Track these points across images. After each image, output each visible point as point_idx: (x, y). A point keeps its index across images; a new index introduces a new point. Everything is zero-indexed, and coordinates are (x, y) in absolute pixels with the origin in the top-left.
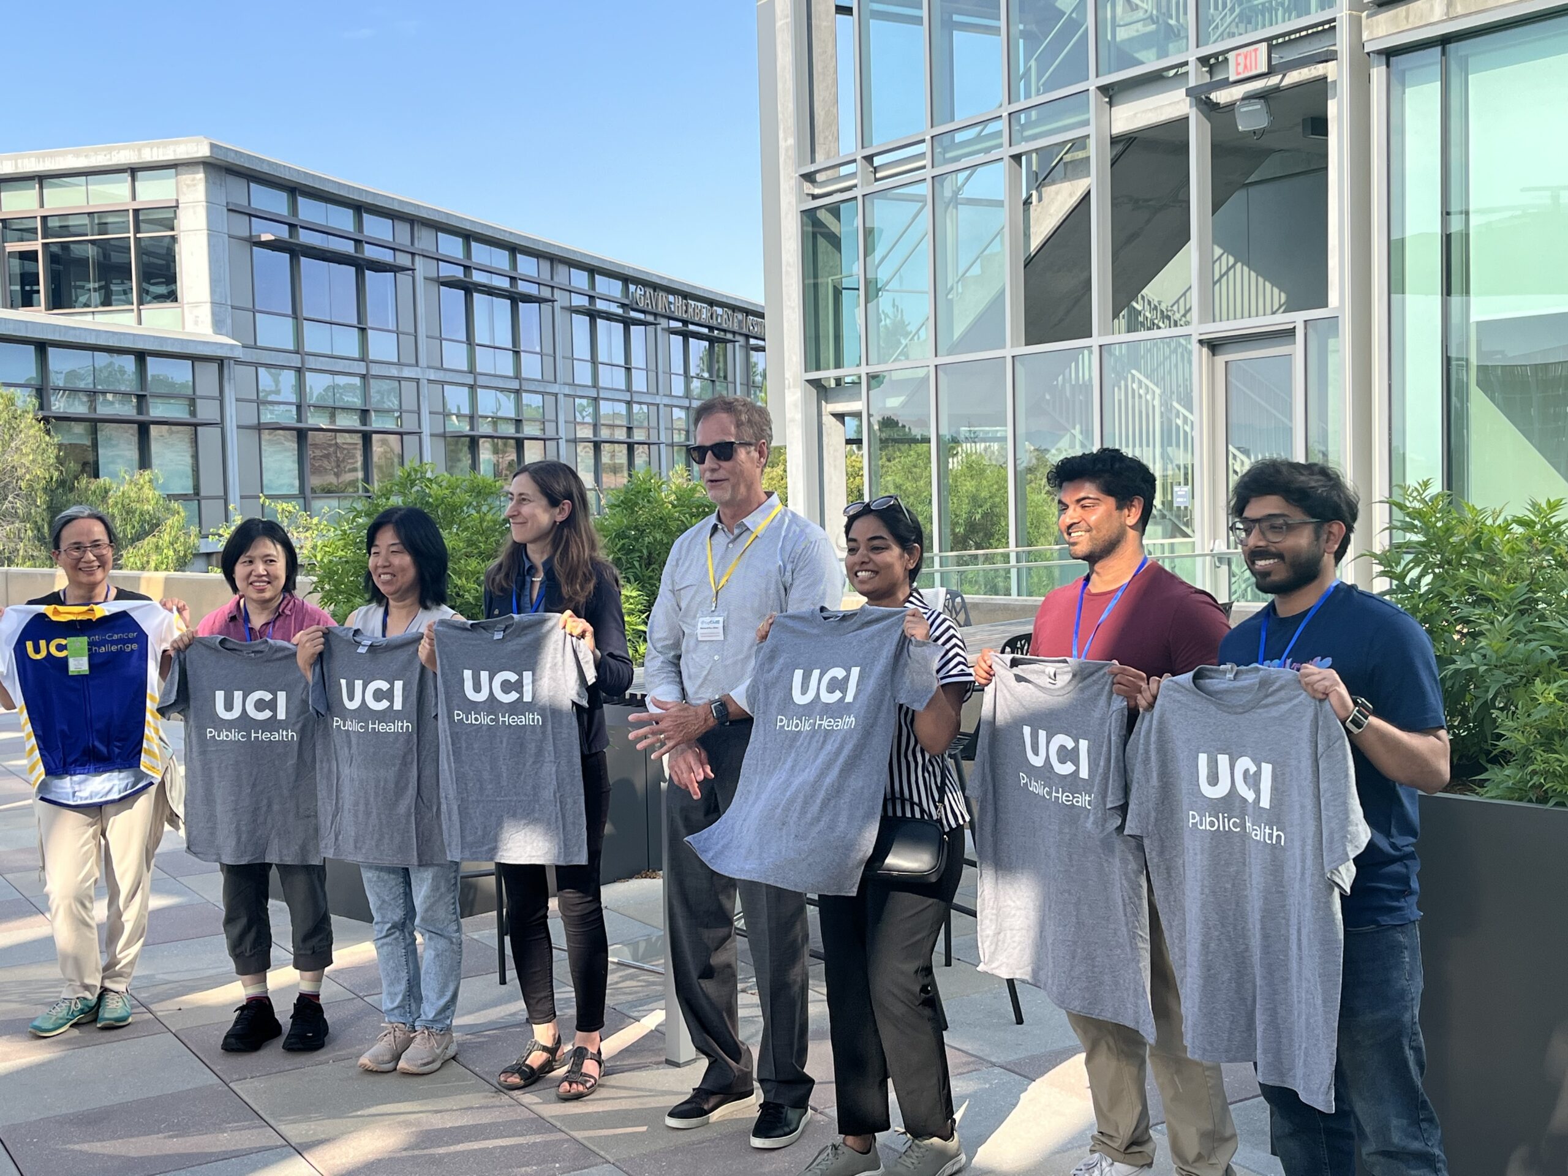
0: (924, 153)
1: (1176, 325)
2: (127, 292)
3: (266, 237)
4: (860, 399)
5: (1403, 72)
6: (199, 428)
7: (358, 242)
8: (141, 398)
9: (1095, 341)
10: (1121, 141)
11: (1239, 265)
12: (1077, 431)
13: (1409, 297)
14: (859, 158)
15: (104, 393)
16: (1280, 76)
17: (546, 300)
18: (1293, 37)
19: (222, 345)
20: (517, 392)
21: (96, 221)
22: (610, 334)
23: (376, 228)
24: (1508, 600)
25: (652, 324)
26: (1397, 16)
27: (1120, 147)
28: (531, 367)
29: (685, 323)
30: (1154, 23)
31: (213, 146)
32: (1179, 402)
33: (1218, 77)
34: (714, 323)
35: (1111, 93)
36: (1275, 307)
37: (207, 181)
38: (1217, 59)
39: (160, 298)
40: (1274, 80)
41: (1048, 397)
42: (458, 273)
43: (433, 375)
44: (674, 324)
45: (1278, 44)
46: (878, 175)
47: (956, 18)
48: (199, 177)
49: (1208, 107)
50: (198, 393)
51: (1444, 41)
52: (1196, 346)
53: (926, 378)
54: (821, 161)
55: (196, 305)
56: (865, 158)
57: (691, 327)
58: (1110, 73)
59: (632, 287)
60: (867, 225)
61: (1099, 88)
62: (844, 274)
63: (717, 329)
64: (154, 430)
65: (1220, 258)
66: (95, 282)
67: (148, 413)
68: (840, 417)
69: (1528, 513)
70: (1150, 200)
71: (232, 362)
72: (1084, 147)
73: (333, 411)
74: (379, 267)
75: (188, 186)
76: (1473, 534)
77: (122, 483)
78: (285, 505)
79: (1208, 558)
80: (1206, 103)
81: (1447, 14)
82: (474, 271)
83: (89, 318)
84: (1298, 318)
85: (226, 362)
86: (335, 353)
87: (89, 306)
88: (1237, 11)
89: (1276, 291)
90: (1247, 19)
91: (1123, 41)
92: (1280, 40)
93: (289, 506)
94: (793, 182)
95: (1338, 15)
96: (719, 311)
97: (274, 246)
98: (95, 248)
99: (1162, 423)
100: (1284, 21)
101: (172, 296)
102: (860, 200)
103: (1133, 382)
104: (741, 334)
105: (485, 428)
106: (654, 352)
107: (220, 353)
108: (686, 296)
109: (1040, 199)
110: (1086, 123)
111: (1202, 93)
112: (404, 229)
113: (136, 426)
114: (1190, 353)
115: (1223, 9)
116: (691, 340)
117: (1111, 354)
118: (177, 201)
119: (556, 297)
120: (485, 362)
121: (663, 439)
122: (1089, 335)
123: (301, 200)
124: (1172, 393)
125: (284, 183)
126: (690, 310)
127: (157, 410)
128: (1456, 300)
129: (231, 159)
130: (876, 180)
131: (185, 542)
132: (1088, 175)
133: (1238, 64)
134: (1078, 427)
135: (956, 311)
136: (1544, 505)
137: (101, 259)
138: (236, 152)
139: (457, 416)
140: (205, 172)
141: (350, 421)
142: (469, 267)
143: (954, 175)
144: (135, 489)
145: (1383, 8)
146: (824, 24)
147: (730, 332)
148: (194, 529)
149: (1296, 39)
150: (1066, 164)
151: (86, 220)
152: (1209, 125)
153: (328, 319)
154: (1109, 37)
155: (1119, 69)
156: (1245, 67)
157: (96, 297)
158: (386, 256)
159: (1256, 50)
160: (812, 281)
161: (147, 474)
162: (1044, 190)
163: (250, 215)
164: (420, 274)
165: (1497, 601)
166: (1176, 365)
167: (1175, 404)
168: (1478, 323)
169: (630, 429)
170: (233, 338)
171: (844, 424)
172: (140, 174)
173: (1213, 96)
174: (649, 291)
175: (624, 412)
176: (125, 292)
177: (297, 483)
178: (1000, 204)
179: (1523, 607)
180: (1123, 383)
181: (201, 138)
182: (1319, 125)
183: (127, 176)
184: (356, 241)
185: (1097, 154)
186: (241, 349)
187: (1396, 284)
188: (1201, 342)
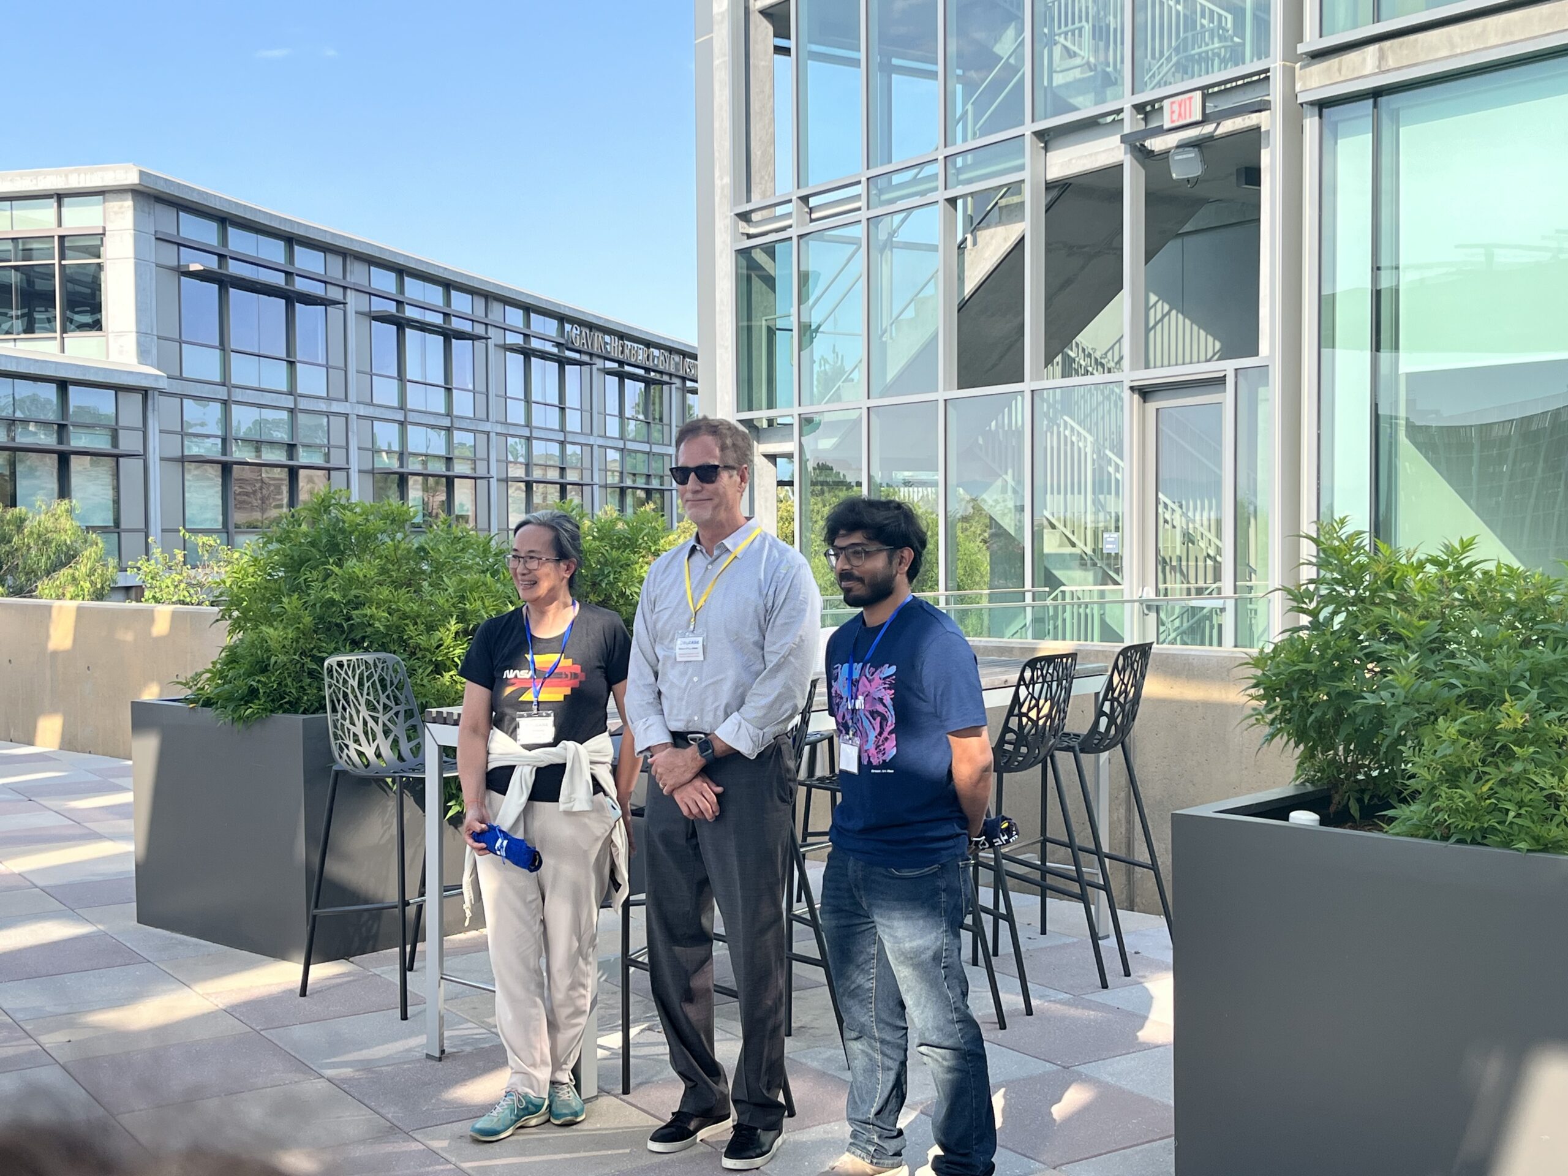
0: (860, 195)
1: (1109, 371)
2: (51, 320)
3: (195, 267)
4: (792, 440)
5: (1336, 124)
6: (121, 460)
7: (288, 274)
8: (62, 428)
9: (1026, 386)
10: (1055, 187)
11: (1174, 312)
12: (1009, 478)
13: (1338, 351)
14: (794, 198)
15: (25, 422)
16: (1214, 125)
17: (480, 338)
18: (1229, 86)
19: (147, 375)
20: (448, 429)
21: (20, 247)
22: (544, 373)
23: (307, 260)
24: (1419, 638)
25: (587, 364)
26: (1329, 68)
27: (1055, 193)
28: (463, 404)
29: (621, 363)
30: (1091, 70)
31: (141, 173)
32: (1111, 450)
33: (1154, 124)
34: (650, 364)
35: (1047, 138)
36: (1209, 355)
37: (135, 209)
38: (1153, 106)
39: (82, 327)
40: (1208, 129)
41: (981, 441)
42: (391, 308)
43: (363, 411)
44: (610, 365)
45: (1214, 93)
46: (814, 216)
47: (895, 61)
48: (128, 204)
49: (1143, 154)
50: (120, 424)
51: (1376, 94)
52: (1127, 393)
53: (859, 421)
54: (757, 201)
55: (121, 334)
56: (801, 198)
57: (627, 368)
58: (1046, 118)
59: (568, 327)
60: (802, 269)
61: (1035, 133)
62: (778, 314)
63: (654, 371)
64: (75, 462)
65: (1155, 304)
66: (17, 309)
67: (68, 443)
68: (772, 458)
69: (1440, 553)
70: (1085, 247)
71: (156, 393)
72: (1019, 192)
73: (258, 445)
74: (309, 300)
75: (116, 213)
76: (1387, 573)
77: (39, 513)
78: (205, 539)
79: (1137, 604)
80: (1140, 150)
81: (1379, 67)
82: (407, 307)
83: (11, 344)
84: (1229, 366)
85: (150, 393)
86: (263, 386)
87: (11, 333)
88: (1174, 59)
89: (1210, 339)
90: (1183, 69)
91: (1059, 86)
92: (1216, 89)
93: (210, 540)
94: (728, 221)
95: (1272, 66)
96: (656, 352)
97: (203, 276)
98: (19, 274)
99: (1094, 470)
100: (1220, 70)
101: (97, 325)
102: (795, 240)
103: (1066, 428)
104: (677, 376)
105: (414, 465)
106: (589, 392)
107: (144, 383)
108: (622, 336)
109: (975, 243)
110: (1022, 168)
111: (1138, 140)
112: (336, 262)
113: (55, 456)
114: (1121, 399)
115: (1160, 58)
116: (626, 381)
117: (1043, 400)
118: (104, 228)
119: (490, 335)
120: (416, 398)
121: (596, 480)
122: (1023, 381)
123: (231, 231)
124: (1105, 440)
125: (213, 212)
126: (627, 351)
127: (78, 440)
128: (1385, 355)
129: (161, 187)
130: (812, 221)
131: (102, 575)
132: (1023, 219)
133: (1173, 112)
134: (1010, 472)
135: (889, 352)
136: (1457, 546)
137: (25, 285)
138: (166, 180)
139: (387, 453)
140: (133, 200)
141: (279, 456)
142: (402, 302)
143: (889, 218)
144: (52, 519)
145: (1316, 60)
146: (763, 63)
147: (667, 374)
148: (112, 562)
149: (1232, 88)
150: (1000, 208)
151: (9, 246)
152: (1143, 172)
153: (256, 351)
154: (1046, 83)
155: (1055, 114)
156: (1180, 115)
157: (18, 324)
158: (317, 289)
159: (1190, 98)
160: (745, 324)
161: (65, 504)
162: (979, 233)
163: (179, 245)
164: (351, 308)
165: (1409, 638)
166: (1109, 412)
167: (1108, 452)
168: (1408, 375)
169: (562, 470)
170: (159, 369)
171: (775, 465)
172: (66, 200)
173: (1147, 143)
174: (585, 330)
175: (557, 453)
176: (49, 320)
177: (220, 518)
178: (934, 248)
179: (1434, 645)
180: (1055, 428)
181: (131, 165)
182: (1252, 175)
183: (53, 202)
184: (287, 273)
185: (1032, 199)
186: (166, 380)
187: (1326, 338)
188: (1132, 388)
